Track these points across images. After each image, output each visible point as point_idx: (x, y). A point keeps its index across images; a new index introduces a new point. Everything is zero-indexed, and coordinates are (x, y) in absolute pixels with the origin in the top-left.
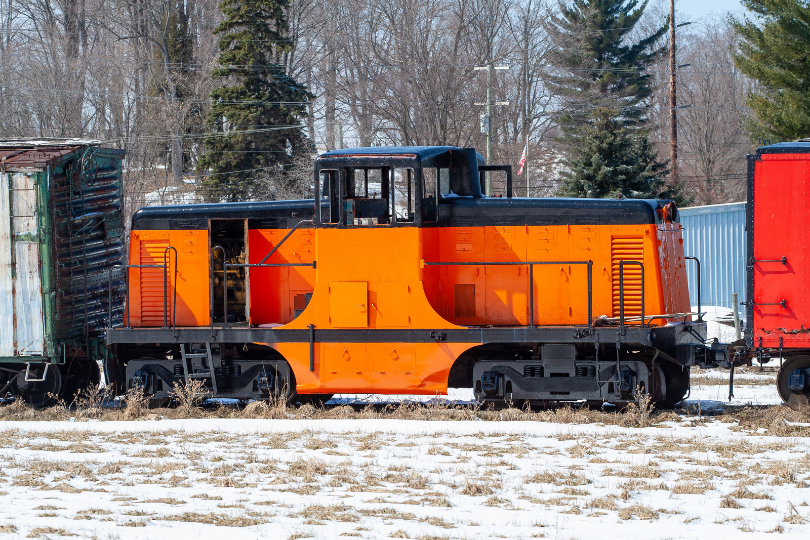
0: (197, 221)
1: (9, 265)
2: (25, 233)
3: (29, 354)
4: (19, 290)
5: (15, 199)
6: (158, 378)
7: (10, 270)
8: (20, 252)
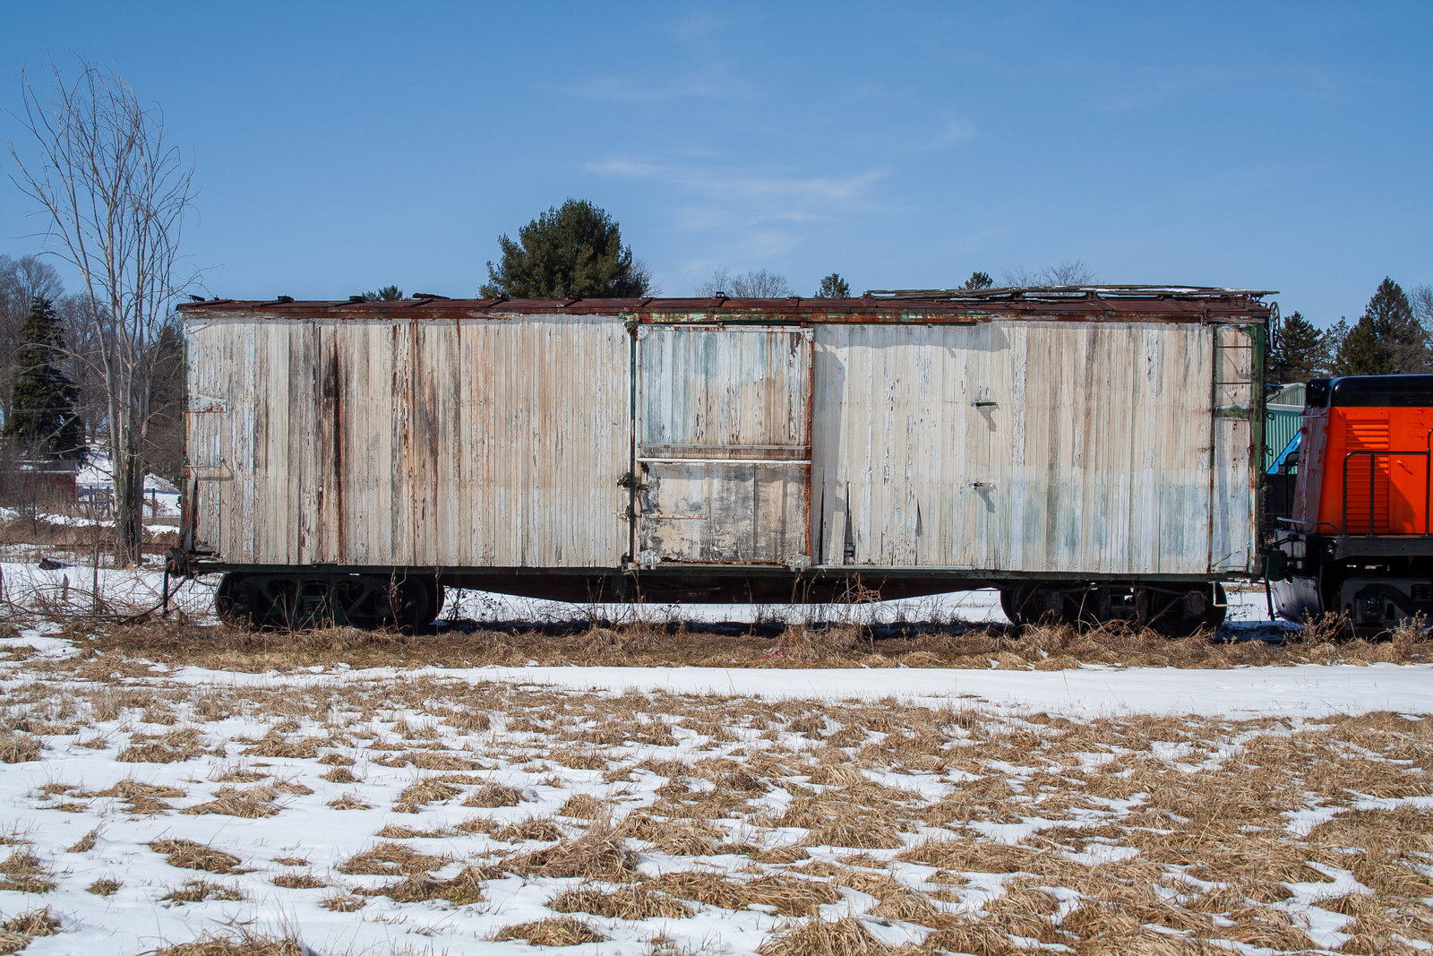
1: (1204, 450)
2: (1229, 406)
3: (1223, 571)
4: (1216, 483)
5: (1218, 361)
6: (1387, 602)
7: (1206, 456)
8: (1221, 432)
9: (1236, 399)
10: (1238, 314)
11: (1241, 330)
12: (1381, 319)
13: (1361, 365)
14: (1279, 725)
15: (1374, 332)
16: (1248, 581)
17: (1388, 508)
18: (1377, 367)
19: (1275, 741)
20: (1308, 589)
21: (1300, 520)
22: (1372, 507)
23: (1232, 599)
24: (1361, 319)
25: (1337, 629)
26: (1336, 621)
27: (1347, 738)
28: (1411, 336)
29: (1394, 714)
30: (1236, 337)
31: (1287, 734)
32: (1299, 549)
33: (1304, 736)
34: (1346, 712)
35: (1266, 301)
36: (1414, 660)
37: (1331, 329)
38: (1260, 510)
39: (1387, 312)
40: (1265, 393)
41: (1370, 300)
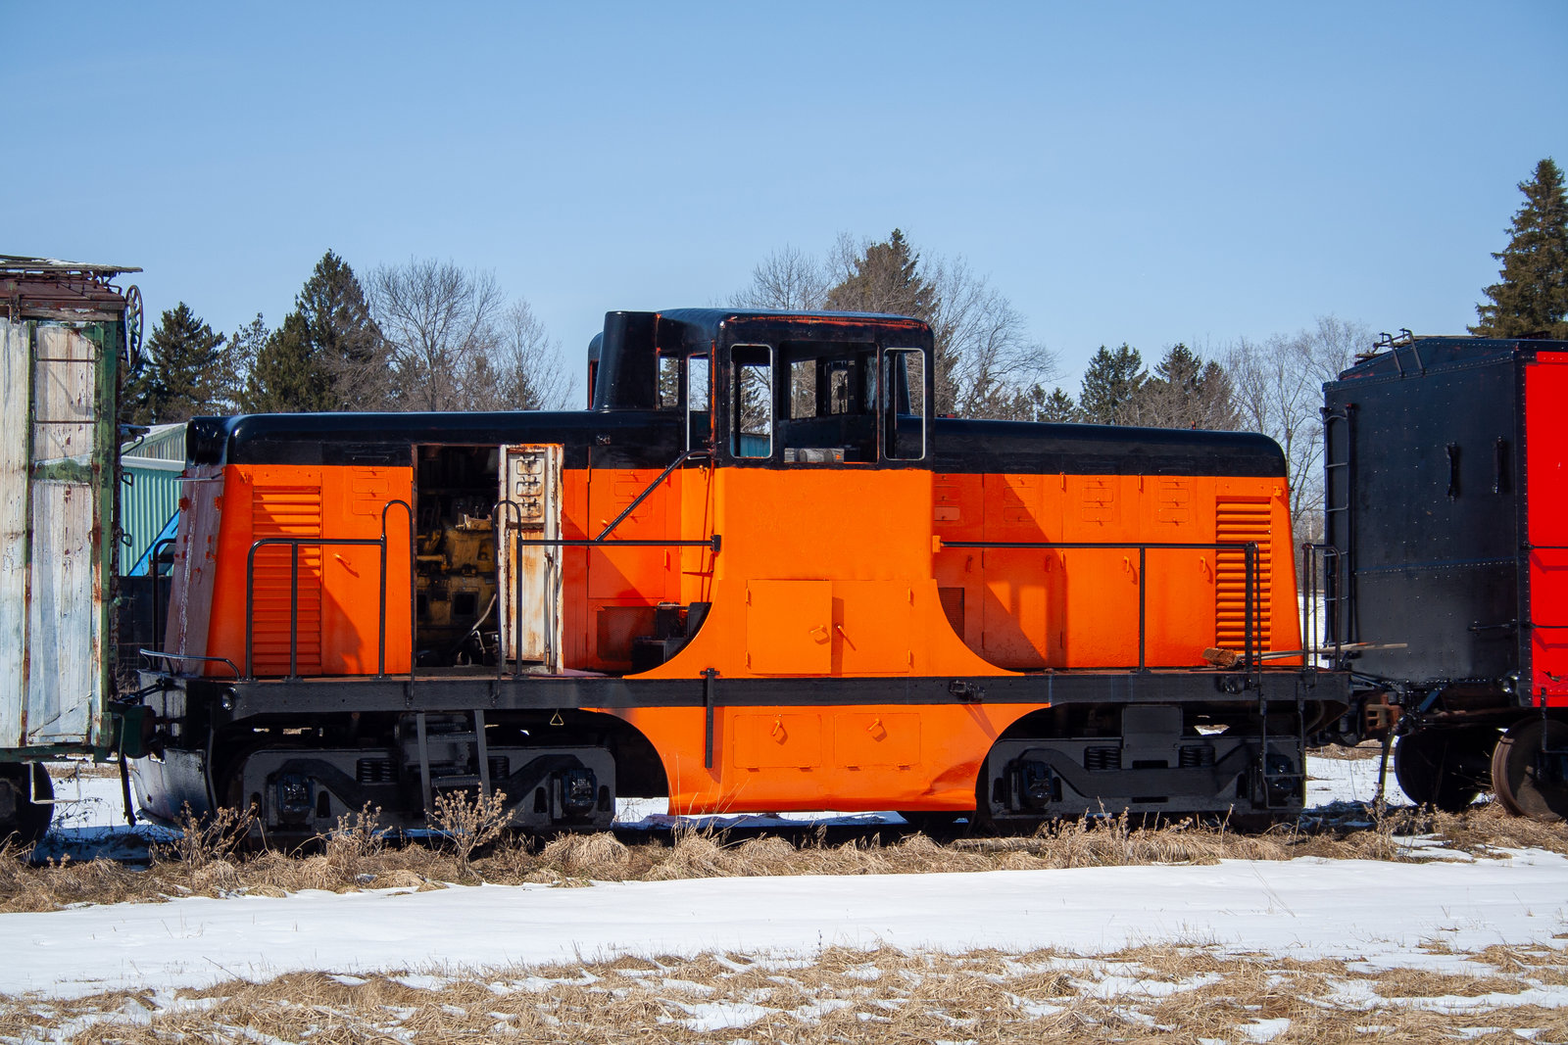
0: (388, 448)
1: (14, 535)
2: (59, 461)
3: (48, 743)
4: (35, 592)
5: (39, 382)
6: (319, 788)
7: (19, 545)
8: (44, 504)
9: (69, 450)
10: (72, 304)
11: (77, 331)
12: (320, 319)
13: (287, 393)
14: (133, 1002)
15: (308, 341)
16: (90, 758)
17: (320, 632)
18: (314, 399)
19: (123, 1030)
20: (189, 769)
21: (180, 654)
22: (294, 631)
23: (64, 791)
24: (288, 319)
25: (238, 836)
26: (235, 822)
27: (245, 1020)
28: (366, 348)
29: (321, 974)
30: (69, 343)
31: (143, 1017)
32: (176, 703)
33: (173, 1021)
34: (246, 974)
35: (121, 283)
36: (361, 884)
37: (241, 333)
38: (110, 638)
39: (330, 309)
40: (119, 439)
41: (303, 288)
